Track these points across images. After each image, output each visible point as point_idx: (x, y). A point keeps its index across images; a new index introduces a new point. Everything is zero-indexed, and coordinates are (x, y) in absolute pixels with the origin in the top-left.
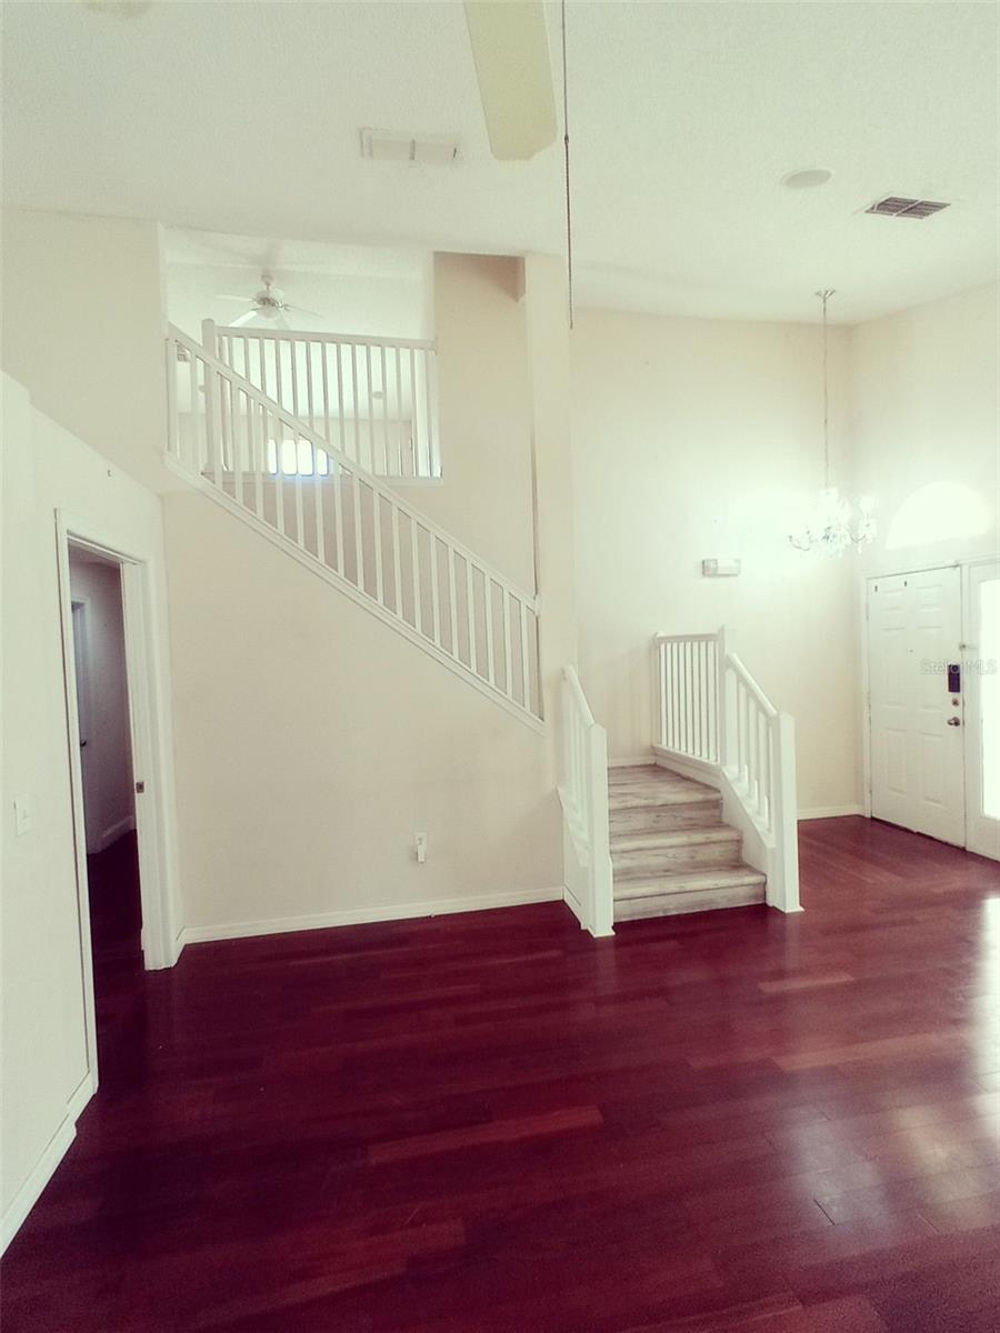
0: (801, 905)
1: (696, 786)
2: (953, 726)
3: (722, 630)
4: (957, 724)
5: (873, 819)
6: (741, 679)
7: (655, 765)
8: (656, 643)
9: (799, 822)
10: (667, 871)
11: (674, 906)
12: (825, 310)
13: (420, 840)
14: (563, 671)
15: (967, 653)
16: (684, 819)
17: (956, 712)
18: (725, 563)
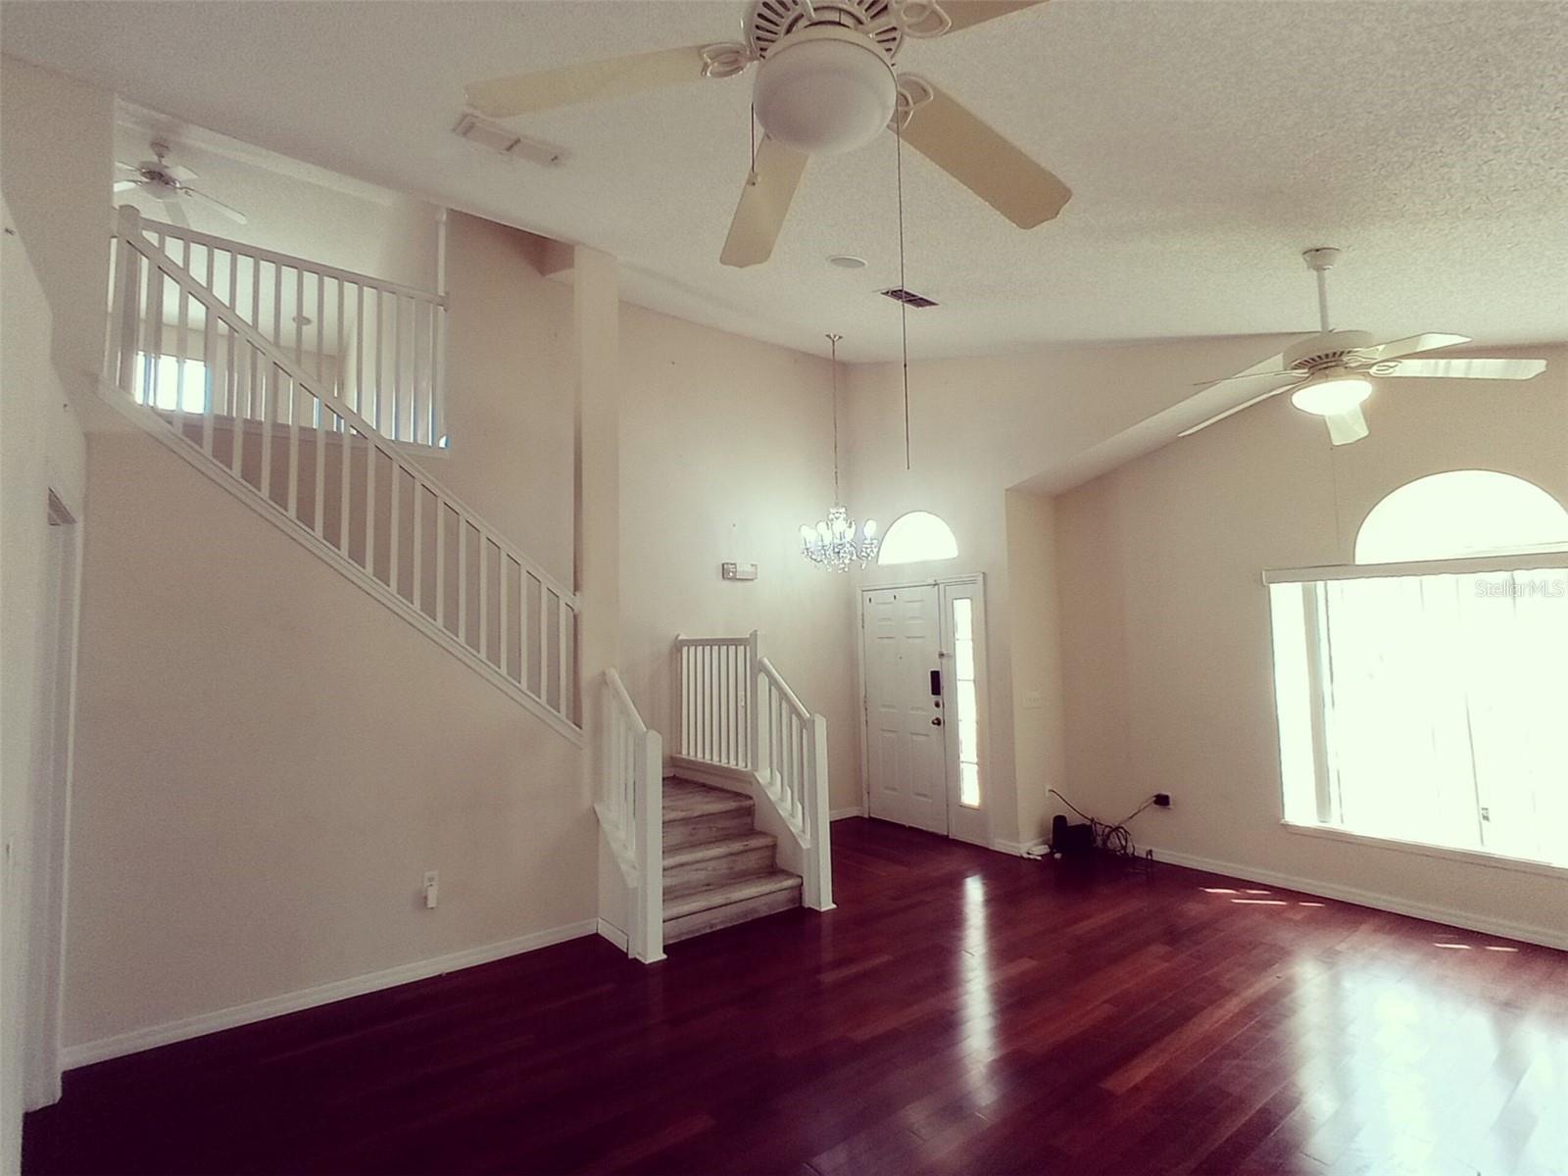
0: (834, 902)
1: (728, 795)
2: (936, 726)
3: (754, 635)
4: (939, 724)
5: (871, 819)
6: (773, 682)
7: (674, 777)
8: (678, 646)
9: (831, 823)
10: (708, 885)
11: (719, 920)
12: (834, 351)
13: (431, 879)
14: (604, 674)
15: (944, 660)
16: (718, 829)
17: (937, 713)
18: (744, 568)
